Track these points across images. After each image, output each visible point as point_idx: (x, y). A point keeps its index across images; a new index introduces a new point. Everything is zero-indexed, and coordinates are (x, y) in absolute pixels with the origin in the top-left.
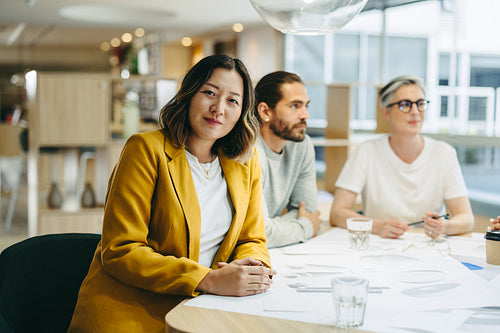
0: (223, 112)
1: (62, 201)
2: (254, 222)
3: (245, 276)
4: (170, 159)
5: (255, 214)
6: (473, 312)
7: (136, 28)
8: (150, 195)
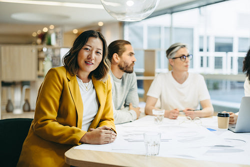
0: (94, 58)
1: (13, 109)
2: (108, 111)
3: (103, 135)
4: (69, 81)
5: (109, 107)
6: (210, 148)
7: (50, 25)
8: (59, 97)
